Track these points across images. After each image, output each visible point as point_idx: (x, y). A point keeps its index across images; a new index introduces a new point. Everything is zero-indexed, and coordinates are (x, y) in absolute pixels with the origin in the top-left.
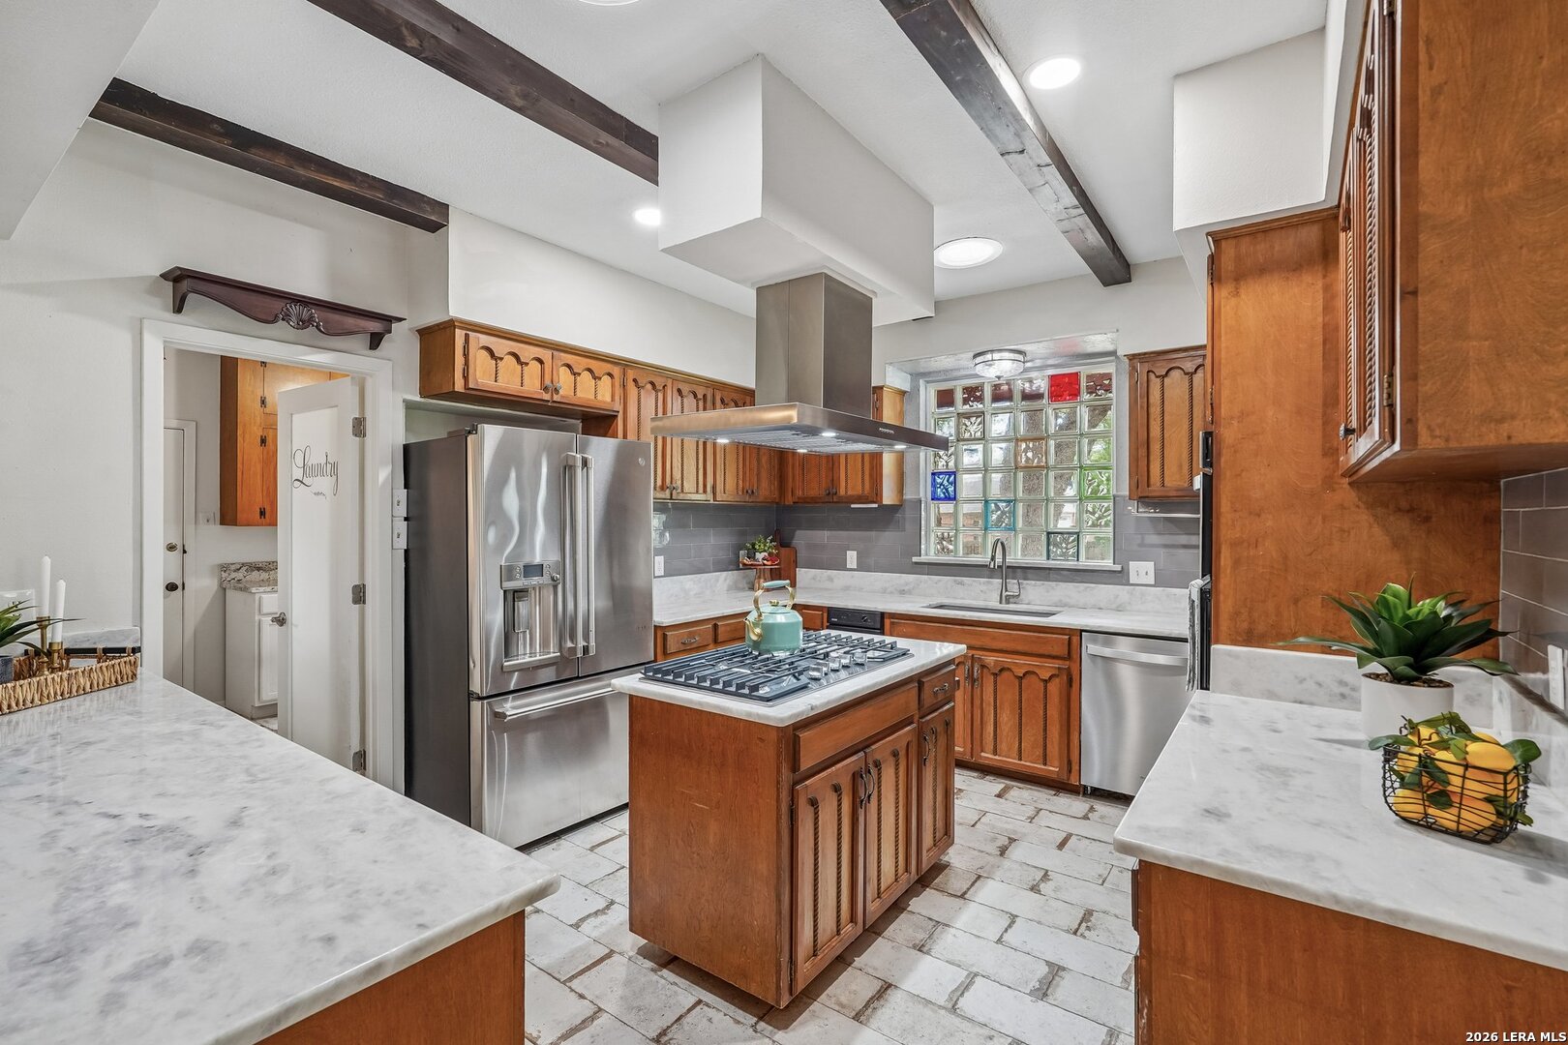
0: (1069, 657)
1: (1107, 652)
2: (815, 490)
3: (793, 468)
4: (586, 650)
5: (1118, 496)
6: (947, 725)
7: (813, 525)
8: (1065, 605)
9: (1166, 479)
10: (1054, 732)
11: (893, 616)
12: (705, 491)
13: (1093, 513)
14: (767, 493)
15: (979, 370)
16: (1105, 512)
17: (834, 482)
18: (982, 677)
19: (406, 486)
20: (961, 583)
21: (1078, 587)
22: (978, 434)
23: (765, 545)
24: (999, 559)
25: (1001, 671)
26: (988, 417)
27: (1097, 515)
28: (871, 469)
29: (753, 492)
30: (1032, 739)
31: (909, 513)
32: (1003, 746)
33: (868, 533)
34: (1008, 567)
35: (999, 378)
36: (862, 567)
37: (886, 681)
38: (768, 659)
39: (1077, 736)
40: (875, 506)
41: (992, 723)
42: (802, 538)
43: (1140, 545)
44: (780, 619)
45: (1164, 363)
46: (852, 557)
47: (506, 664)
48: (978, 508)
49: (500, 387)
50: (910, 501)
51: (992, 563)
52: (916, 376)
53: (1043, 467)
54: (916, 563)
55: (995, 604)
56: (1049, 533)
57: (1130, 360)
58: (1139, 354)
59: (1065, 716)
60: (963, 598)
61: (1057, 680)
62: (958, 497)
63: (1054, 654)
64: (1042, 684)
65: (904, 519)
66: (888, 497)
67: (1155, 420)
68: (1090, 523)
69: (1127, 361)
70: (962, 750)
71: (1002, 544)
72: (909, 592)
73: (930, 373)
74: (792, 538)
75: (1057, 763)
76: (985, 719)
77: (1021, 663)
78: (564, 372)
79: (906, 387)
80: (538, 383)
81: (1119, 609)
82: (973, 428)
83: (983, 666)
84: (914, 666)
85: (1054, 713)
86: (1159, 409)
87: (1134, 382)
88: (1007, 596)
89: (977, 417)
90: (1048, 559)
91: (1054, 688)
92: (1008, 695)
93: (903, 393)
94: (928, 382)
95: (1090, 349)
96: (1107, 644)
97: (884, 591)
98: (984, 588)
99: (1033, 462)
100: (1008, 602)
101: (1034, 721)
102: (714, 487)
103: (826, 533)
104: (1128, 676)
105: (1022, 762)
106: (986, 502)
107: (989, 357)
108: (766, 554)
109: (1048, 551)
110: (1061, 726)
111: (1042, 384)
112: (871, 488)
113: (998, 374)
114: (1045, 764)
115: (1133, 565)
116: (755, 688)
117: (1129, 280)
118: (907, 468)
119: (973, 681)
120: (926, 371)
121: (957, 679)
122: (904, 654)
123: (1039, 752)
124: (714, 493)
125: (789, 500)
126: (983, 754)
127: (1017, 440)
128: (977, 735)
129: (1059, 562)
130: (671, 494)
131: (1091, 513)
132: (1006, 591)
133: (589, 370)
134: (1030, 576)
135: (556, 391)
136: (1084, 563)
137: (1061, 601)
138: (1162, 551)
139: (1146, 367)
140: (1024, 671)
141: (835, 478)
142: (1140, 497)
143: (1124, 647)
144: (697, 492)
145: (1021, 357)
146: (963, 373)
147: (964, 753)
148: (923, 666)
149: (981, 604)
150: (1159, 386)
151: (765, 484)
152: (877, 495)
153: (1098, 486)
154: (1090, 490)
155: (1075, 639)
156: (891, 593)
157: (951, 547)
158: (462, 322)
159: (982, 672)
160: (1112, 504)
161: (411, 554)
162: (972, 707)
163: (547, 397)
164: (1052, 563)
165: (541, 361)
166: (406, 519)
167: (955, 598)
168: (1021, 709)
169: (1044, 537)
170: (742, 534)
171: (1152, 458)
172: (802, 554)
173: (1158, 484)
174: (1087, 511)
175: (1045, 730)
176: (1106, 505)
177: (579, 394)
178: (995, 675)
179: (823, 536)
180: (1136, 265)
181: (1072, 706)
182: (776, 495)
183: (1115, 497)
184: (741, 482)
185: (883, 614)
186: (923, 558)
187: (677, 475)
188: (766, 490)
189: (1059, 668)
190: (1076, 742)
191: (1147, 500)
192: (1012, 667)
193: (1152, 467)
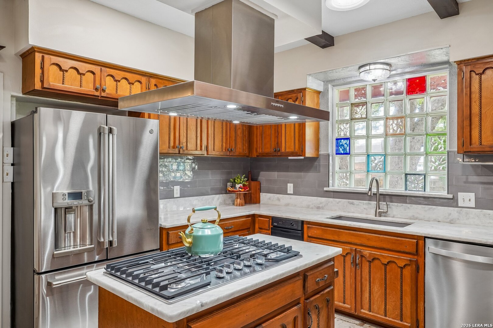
0: (417, 253)
1: (443, 252)
2: (268, 148)
3: (256, 137)
4: (111, 243)
5: (451, 152)
6: (328, 301)
7: (270, 169)
8: (416, 219)
9: (483, 140)
10: (408, 300)
11: (309, 223)
12: (201, 149)
13: (435, 163)
14: (241, 151)
15: (363, 76)
16: (443, 161)
17: (278, 144)
18: (362, 263)
19: (13, 145)
20: (352, 204)
21: (424, 208)
22: (364, 116)
23: (241, 180)
24: (374, 190)
25: (374, 259)
26: (369, 105)
27: (437, 163)
28: (299, 136)
29: (231, 150)
30: (393, 304)
31: (322, 162)
32: (375, 307)
33: (300, 173)
34: (381, 195)
35: (374, 80)
36: (295, 193)
37: (273, 278)
38: (195, 260)
39: (423, 304)
40: (302, 158)
41: (368, 291)
42: (264, 176)
43: (465, 182)
44: (208, 232)
45: (482, 65)
46: (290, 187)
47: (55, 252)
48: (364, 159)
49: (66, 87)
50: (323, 155)
51: (370, 192)
52: (327, 82)
53: (402, 134)
54: (326, 191)
55: (372, 216)
56: (406, 174)
57: (458, 65)
58: (465, 60)
59: (414, 291)
60: (353, 213)
61: (409, 268)
62: (351, 153)
63: (407, 251)
64: (399, 269)
65: (319, 165)
66: (309, 152)
67: (475, 102)
68: (433, 168)
69: (456, 66)
70: (349, 306)
71: (377, 181)
72: (322, 208)
73: (334, 80)
74: (258, 176)
75: (409, 321)
76: (363, 289)
77: (387, 256)
78: (109, 80)
79: (321, 89)
80: (91, 86)
81: (451, 222)
82: (360, 111)
83: (362, 256)
84: (299, 266)
85: (407, 288)
86: (478, 95)
87: (460, 78)
88: (380, 212)
89: (363, 106)
90: (406, 189)
91: (407, 272)
92: (378, 275)
93: (319, 93)
94: (334, 86)
95: (432, 61)
96: (445, 247)
97: (308, 207)
98: (365, 206)
99: (397, 131)
100: (380, 216)
101: (394, 293)
102: (207, 147)
103: (276, 173)
104: (458, 269)
105: (387, 318)
106: (368, 155)
107: (367, 68)
108: (241, 185)
109: (406, 185)
110: (412, 297)
111: (402, 85)
112: (299, 148)
113: (374, 78)
114: (402, 321)
115: (461, 195)
116: (165, 288)
117: (457, 13)
118: (322, 136)
119: (356, 265)
120: (333, 79)
121: (336, 270)
122: (296, 256)
123: (398, 312)
124: (207, 151)
125: (255, 155)
126: (362, 311)
127: (387, 118)
128: (358, 299)
129: (413, 192)
130: (179, 151)
131: (433, 162)
132: (379, 209)
133: (126, 79)
134: (394, 200)
135: (104, 91)
136: (429, 192)
137: (413, 216)
138: (480, 187)
139: (469, 68)
140: (387, 261)
141: (279, 142)
142: (465, 152)
143: (456, 250)
144: (196, 150)
145: (388, 67)
146: (354, 79)
147: (350, 309)
148: (306, 265)
149: (363, 216)
150: (478, 80)
151: (239, 145)
152: (302, 151)
153: (438, 145)
154: (433, 148)
155: (421, 242)
156: (312, 208)
157: (348, 182)
158: (39, 48)
159: (362, 260)
160: (446, 156)
161: (16, 185)
162: (356, 281)
163: (97, 94)
164: (408, 193)
165: (93, 73)
166: (12, 165)
167: (349, 212)
168: (386, 284)
169: (403, 176)
170: (229, 173)
171: (473, 127)
172: (264, 185)
173: (477, 143)
174: (431, 161)
175: (401, 299)
176: (444, 157)
177: (119, 93)
178: (370, 262)
179: (275, 175)
180: (462, 3)
181: (419, 285)
182: (246, 152)
183: (448, 152)
184: (224, 144)
185: (303, 222)
186: (331, 188)
187: (183, 140)
188: (240, 148)
189: (410, 260)
190: (422, 308)
191: (470, 154)
192: (380, 258)
193: (473, 132)
